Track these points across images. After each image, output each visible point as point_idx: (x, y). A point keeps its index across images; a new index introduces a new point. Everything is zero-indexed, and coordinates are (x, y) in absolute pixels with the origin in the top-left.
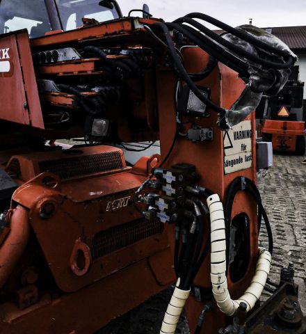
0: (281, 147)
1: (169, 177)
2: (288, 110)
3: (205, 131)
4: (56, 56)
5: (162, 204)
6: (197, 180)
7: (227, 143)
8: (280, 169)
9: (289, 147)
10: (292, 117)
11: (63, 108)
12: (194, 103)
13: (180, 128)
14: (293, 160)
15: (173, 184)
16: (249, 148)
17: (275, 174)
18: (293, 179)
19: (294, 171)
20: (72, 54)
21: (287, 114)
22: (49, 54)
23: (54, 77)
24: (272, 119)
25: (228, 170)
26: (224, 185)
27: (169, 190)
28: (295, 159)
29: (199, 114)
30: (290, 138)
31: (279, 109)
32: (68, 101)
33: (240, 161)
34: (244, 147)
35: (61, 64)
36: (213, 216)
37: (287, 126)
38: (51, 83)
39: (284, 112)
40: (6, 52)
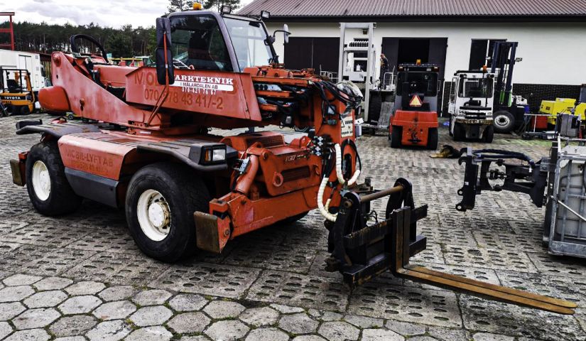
0: (412, 140)
1: (320, 139)
2: (421, 99)
3: (334, 121)
4: (266, 87)
5: (318, 149)
6: (331, 140)
7: (342, 125)
8: (406, 163)
9: (420, 141)
10: (425, 107)
11: (270, 111)
12: (330, 111)
13: (324, 120)
14: (423, 154)
15: (322, 141)
16: (352, 128)
17: (400, 167)
18: (416, 171)
19: (420, 164)
20: (277, 88)
21: (420, 104)
22: (261, 86)
23: (265, 97)
24: (403, 110)
25: (343, 136)
26: (341, 141)
27: (320, 144)
28: (425, 153)
29: (332, 115)
30: (421, 130)
31: (411, 98)
32: (274, 108)
33: (348, 132)
34: (349, 127)
35: (269, 91)
36: (337, 154)
37: (419, 118)
38: (262, 99)
39: (416, 102)
40: (229, 80)
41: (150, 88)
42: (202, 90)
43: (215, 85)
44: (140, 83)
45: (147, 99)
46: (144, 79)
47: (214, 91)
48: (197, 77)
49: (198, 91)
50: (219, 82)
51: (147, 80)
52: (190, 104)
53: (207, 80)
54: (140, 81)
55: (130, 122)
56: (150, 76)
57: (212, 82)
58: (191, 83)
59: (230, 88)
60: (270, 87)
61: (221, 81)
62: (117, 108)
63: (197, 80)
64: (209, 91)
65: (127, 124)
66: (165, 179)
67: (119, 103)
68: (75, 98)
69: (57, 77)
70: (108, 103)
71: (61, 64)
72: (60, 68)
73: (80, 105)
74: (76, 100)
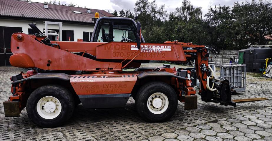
20: (191, 49)
40: (169, 47)
41: (117, 51)
42: (153, 51)
43: (161, 49)
44: (109, 49)
46: (112, 47)
47: (160, 51)
48: (150, 46)
49: (151, 51)
50: (163, 47)
51: (115, 48)
52: (145, 57)
53: (156, 47)
55: (97, 69)
56: (117, 46)
57: (159, 47)
58: (146, 49)
59: (170, 50)
60: (188, 49)
61: (164, 47)
62: (85, 62)
63: (150, 47)
64: (158, 51)
65: (95, 70)
66: (165, 87)
68: (40, 60)
69: (18, 48)
70: (78, 61)
71: (24, 40)
72: (22, 42)
73: (47, 63)
74: (42, 60)
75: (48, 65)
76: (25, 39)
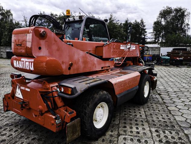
40: (135, 46)
41: (114, 50)
44: (110, 49)
45: (113, 55)
46: (112, 47)
51: (113, 47)
54: (110, 48)
55: (102, 68)
56: (114, 46)
59: (134, 48)
61: (133, 46)
62: (95, 62)
65: (101, 69)
67: (97, 60)
68: (63, 63)
69: (40, 48)
70: (91, 61)
71: (47, 38)
72: (44, 41)
73: (69, 67)
74: (64, 64)
75: (69, 69)
76: (48, 36)
